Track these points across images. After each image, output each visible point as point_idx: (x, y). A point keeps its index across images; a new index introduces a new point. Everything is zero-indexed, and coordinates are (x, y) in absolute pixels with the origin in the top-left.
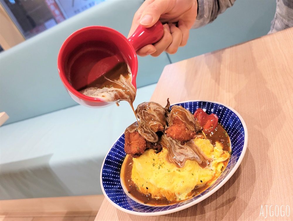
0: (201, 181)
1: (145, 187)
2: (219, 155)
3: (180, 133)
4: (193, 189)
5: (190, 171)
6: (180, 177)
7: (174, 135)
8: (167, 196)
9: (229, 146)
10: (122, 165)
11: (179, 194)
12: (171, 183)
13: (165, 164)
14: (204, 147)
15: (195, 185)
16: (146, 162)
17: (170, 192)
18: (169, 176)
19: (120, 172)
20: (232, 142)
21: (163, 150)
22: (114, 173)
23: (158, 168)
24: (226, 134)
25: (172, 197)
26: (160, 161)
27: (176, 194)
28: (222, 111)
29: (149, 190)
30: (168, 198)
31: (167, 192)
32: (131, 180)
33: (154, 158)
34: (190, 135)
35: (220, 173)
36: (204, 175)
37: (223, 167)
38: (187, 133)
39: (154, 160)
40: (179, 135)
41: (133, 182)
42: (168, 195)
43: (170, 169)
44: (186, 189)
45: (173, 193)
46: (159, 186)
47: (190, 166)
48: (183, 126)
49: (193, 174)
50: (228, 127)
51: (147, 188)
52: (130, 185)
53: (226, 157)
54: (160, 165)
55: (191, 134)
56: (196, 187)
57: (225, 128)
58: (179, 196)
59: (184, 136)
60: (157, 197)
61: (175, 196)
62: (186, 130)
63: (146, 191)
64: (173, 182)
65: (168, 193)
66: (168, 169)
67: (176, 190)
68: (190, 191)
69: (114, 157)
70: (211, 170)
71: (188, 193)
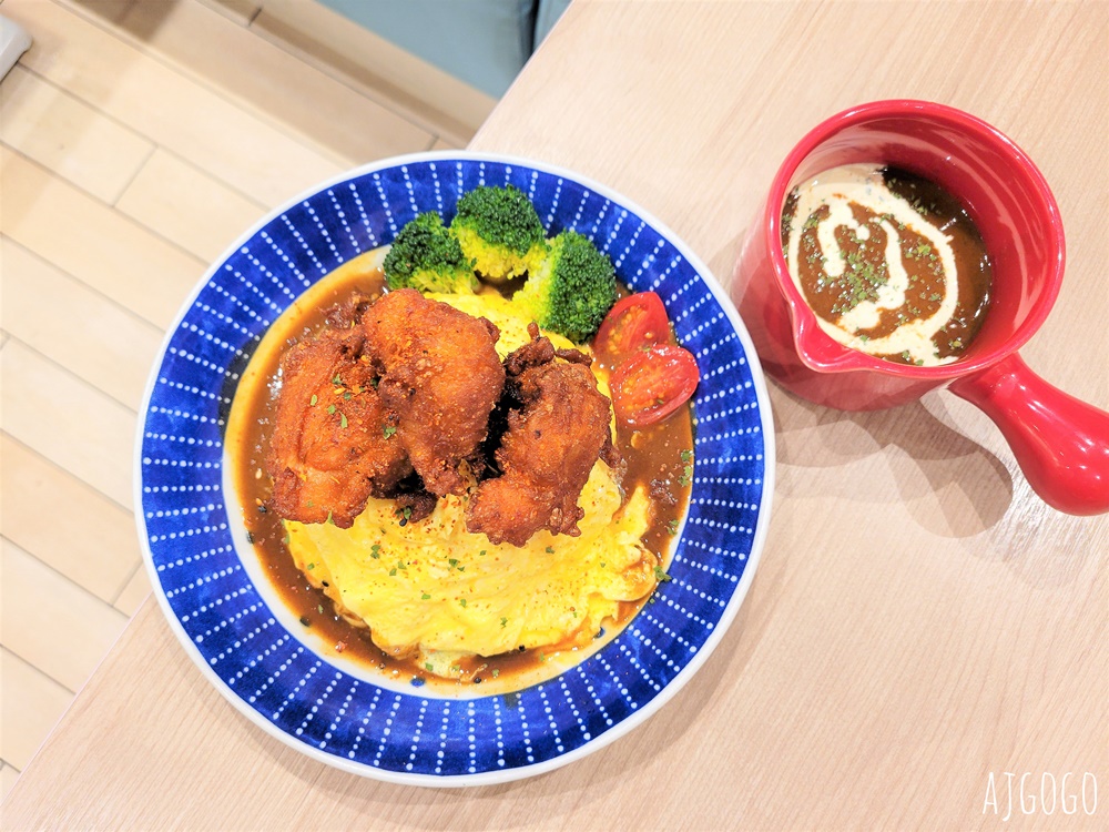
0: (522, 648)
1: (316, 576)
9: (671, 531)
10: (239, 378)
11: (433, 651)
13: (420, 569)
18: (420, 607)
19: (226, 419)
22: (197, 430)
23: (390, 570)
26: (407, 548)
29: (329, 591)
39: (383, 532)
49: (504, 623)
51: (325, 584)
53: (641, 586)
54: (401, 566)
60: (352, 620)
61: (418, 650)
69: (209, 337)
70: (573, 609)
71: (463, 658)
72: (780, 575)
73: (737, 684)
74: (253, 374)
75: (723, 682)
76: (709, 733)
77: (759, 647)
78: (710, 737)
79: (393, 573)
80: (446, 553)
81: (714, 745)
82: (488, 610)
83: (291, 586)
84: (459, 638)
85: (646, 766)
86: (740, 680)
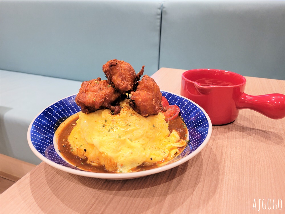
0: (151, 159)
1: (83, 148)
2: (175, 141)
3: (147, 101)
4: (139, 165)
5: (143, 145)
6: (130, 147)
7: (140, 100)
8: (107, 163)
9: (186, 136)
10: (61, 123)
11: (122, 166)
12: (117, 150)
13: (117, 128)
14: (163, 127)
15: (144, 160)
16: (96, 121)
17: (112, 160)
18: (118, 142)
19: (56, 129)
20: (190, 133)
21: (120, 114)
22: (48, 127)
23: (108, 130)
24: (185, 126)
25: (112, 166)
26: (113, 124)
27: (118, 164)
28: (185, 105)
29: (86, 153)
30: (108, 166)
31: (109, 159)
32: (67, 140)
33: (107, 119)
34: (155, 107)
35: (173, 157)
36: (155, 154)
37: (177, 152)
38: (153, 104)
39: (106, 121)
40: (144, 102)
41: (68, 142)
42: (109, 162)
43: (121, 135)
44: (132, 162)
45: (116, 163)
46: (101, 150)
47: (144, 139)
48: (151, 95)
49: (144, 149)
50: (188, 120)
51: (85, 150)
52: (63, 145)
53: (182, 143)
54: (112, 129)
55: (157, 107)
56: (143, 164)
57: (185, 121)
58: (121, 168)
59: (149, 106)
60: (93, 163)
61: (116, 167)
62: (153, 101)
63: (82, 154)
64: (120, 151)
65: (110, 161)
66: (120, 135)
67: (120, 160)
68: (136, 165)
69: (55, 112)
70: (164, 152)
71: (132, 168)
72: (222, 154)
73: (225, 178)
74: (64, 124)
75: (220, 178)
76: (224, 192)
77: (226, 169)
78: (225, 192)
79: (109, 131)
80: (125, 123)
81: (227, 194)
82: (139, 142)
83: (72, 160)
84: (131, 153)
85: (207, 204)
86: (225, 177)
